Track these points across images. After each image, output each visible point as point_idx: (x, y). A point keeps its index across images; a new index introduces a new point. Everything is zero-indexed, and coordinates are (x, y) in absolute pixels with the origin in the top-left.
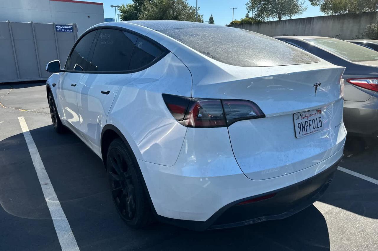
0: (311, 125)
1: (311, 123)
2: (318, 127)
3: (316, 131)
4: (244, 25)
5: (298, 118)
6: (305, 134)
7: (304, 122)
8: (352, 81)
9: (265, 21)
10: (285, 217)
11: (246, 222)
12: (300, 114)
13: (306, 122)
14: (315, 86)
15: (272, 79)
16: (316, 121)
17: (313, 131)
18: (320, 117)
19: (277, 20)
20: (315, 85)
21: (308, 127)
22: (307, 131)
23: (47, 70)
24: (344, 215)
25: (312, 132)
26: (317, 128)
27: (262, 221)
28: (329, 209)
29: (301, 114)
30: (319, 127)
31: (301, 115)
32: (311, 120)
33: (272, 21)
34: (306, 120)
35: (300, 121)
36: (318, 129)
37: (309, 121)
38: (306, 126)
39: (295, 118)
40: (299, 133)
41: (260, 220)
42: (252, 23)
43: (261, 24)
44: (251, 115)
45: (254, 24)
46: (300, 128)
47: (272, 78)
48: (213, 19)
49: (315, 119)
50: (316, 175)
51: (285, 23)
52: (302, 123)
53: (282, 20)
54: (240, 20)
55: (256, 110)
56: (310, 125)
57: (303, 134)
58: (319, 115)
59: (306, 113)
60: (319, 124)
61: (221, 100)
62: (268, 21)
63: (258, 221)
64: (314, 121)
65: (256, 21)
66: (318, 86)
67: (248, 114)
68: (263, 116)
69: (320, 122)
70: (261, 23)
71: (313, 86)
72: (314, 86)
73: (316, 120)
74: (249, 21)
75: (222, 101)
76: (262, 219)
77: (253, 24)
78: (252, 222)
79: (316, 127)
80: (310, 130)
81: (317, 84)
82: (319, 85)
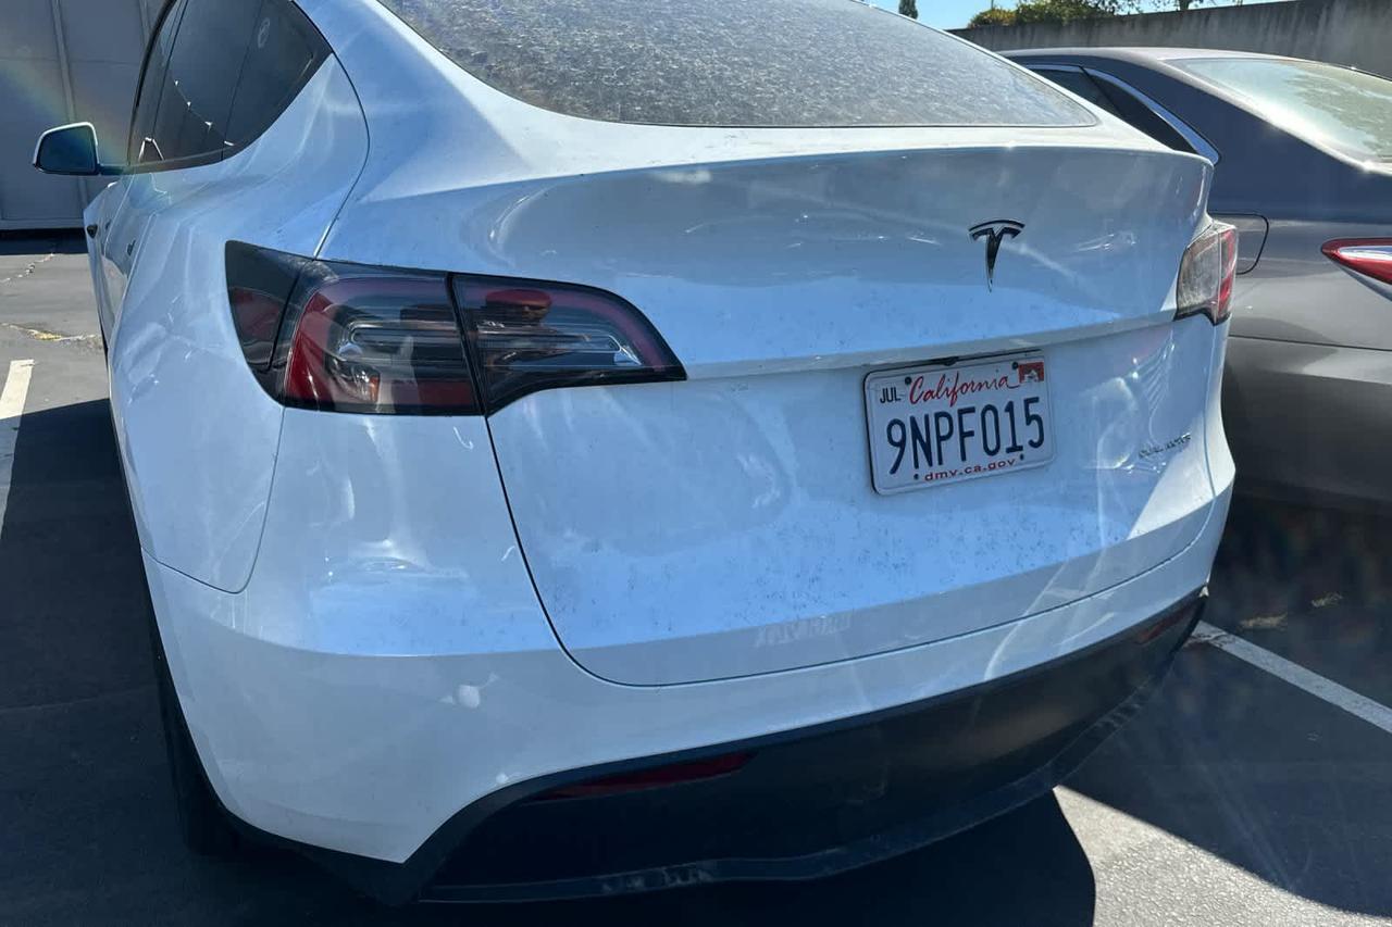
0: (971, 434)
1: (972, 422)
2: (1015, 448)
3: (1002, 465)
4: (1029, 29)
5: (889, 396)
6: (930, 477)
7: (927, 418)
8: (1347, 254)
9: (1121, 13)
10: (829, 871)
11: (612, 882)
12: (903, 378)
13: (938, 416)
14: (984, 238)
15: (704, 185)
16: (1004, 418)
17: (984, 465)
18: (1035, 400)
19: (1174, 9)
20: (984, 232)
21: (951, 447)
22: (940, 462)
23: (35, 161)
24: (1195, 879)
25: (978, 469)
26: (1009, 450)
27: (691, 881)
28: (1133, 843)
29: (914, 378)
30: (1021, 448)
31: (908, 381)
32: (971, 410)
33: (1147, 14)
34: (942, 404)
35: (904, 411)
36: (1016, 455)
37: (961, 412)
38: (940, 439)
39: (874, 396)
40: (894, 471)
41: (685, 878)
42: (1061, 21)
43: (1099, 27)
44: (621, 364)
45: (1070, 21)
46: (901, 445)
47: (703, 176)
48: (913, 6)
49: (1001, 408)
50: (987, 683)
51: (1203, 22)
52: (913, 420)
53: (1192, 11)
54: (1013, 8)
55: (641, 339)
56: (964, 435)
57: (916, 476)
58: (1030, 389)
59: (942, 372)
60: (1027, 433)
61: (451, 277)
62: (1134, 12)
63: (674, 879)
64: (990, 416)
65: (1079, 13)
66: (1005, 236)
67: (609, 358)
68: (675, 372)
69: (1035, 423)
70: (1098, 19)
71: (968, 234)
72: (975, 236)
73: (1010, 408)
74: (1050, 14)
75: (456, 281)
76: (696, 875)
77: (1065, 23)
78: (638, 884)
79: (1006, 443)
80: (964, 458)
81: (997, 228)
82: (1015, 233)
